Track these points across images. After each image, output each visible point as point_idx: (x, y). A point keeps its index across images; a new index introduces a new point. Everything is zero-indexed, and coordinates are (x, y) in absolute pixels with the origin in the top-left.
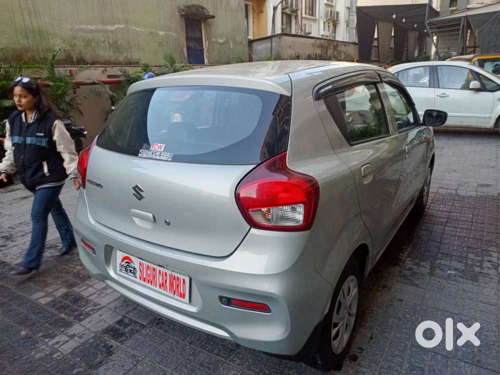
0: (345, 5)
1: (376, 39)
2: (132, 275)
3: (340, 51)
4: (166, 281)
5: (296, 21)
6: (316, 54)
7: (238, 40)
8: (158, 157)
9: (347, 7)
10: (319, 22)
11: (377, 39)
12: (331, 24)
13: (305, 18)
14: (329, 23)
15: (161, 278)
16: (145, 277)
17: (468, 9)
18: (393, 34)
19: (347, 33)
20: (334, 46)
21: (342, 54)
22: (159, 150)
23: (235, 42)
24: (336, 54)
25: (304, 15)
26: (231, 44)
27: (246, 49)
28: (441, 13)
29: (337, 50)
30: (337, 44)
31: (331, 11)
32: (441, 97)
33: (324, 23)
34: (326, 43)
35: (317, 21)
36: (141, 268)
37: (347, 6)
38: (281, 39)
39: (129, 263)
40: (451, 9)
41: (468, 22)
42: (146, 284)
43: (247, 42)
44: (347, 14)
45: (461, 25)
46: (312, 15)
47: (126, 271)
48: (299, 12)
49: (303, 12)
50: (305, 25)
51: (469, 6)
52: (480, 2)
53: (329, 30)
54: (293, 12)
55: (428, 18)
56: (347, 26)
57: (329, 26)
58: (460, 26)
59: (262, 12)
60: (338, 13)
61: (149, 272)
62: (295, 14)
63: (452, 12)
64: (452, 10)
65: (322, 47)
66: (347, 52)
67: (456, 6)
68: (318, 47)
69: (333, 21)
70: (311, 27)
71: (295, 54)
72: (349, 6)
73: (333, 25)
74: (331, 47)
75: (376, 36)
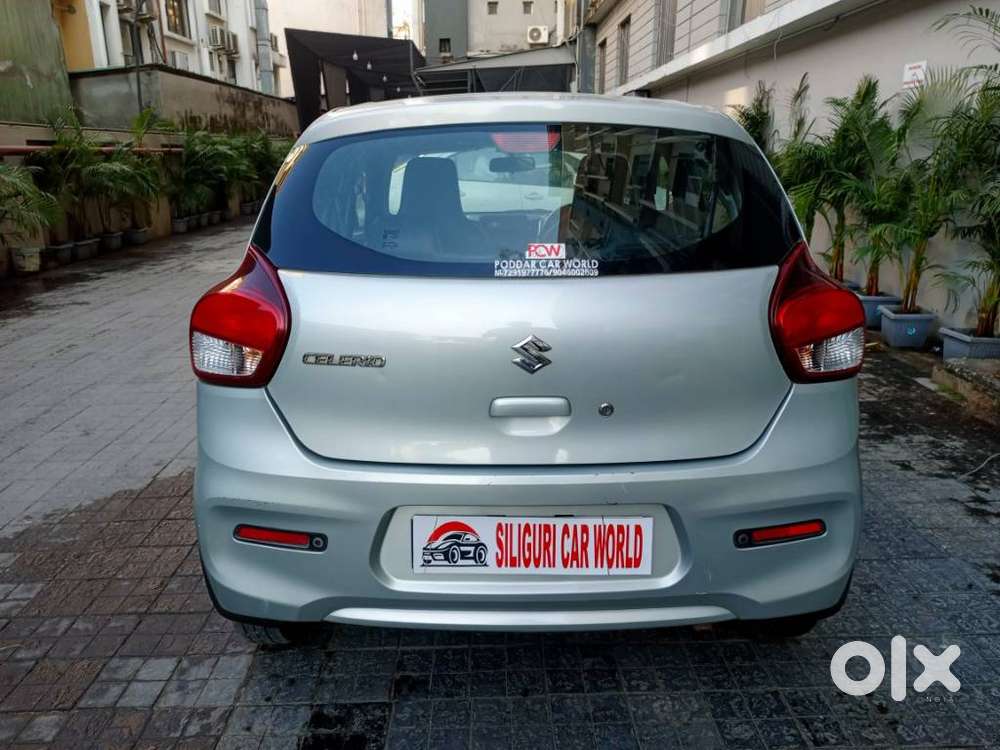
0: (247, 23)
1: (323, 96)
2: (472, 562)
3: (266, 114)
4: (585, 546)
5: (151, 42)
6: (225, 117)
7: (44, 68)
8: (556, 273)
9: (252, 29)
10: (199, 51)
11: (326, 96)
12: (224, 59)
13: (169, 38)
14: (219, 56)
15: (568, 543)
16: (515, 554)
17: (469, 58)
18: (348, 91)
19: (258, 79)
20: (255, 103)
21: (272, 121)
22: (553, 256)
23: (37, 73)
24: (260, 119)
25: (166, 32)
26: (28, 77)
27: (66, 92)
28: (428, 60)
29: (261, 112)
30: (260, 99)
31: (222, 32)
32: (532, 199)
33: (211, 53)
34: (240, 95)
35: (196, 49)
36: (503, 538)
37: (250, 25)
38: (152, 77)
39: (459, 537)
40: (443, 54)
41: (478, 80)
42: (521, 570)
43: (67, 76)
44: (254, 43)
45: (469, 84)
46: (184, 35)
47: (446, 559)
48: (155, 23)
49: (163, 24)
50: (173, 53)
51: (469, 54)
52: (485, 49)
53: (221, 71)
54: (142, 21)
55: (415, 67)
56: (257, 65)
57: (220, 62)
58: (467, 85)
59: (71, 10)
60: (235, 37)
61: (529, 539)
62: (147, 27)
63: (445, 61)
64: (444, 58)
65: (234, 103)
66: (280, 119)
67: (450, 51)
68: (227, 101)
69: (227, 51)
70: (187, 59)
71: (186, 112)
72: (255, 26)
73: (229, 61)
74: (251, 104)
75: (323, 92)
